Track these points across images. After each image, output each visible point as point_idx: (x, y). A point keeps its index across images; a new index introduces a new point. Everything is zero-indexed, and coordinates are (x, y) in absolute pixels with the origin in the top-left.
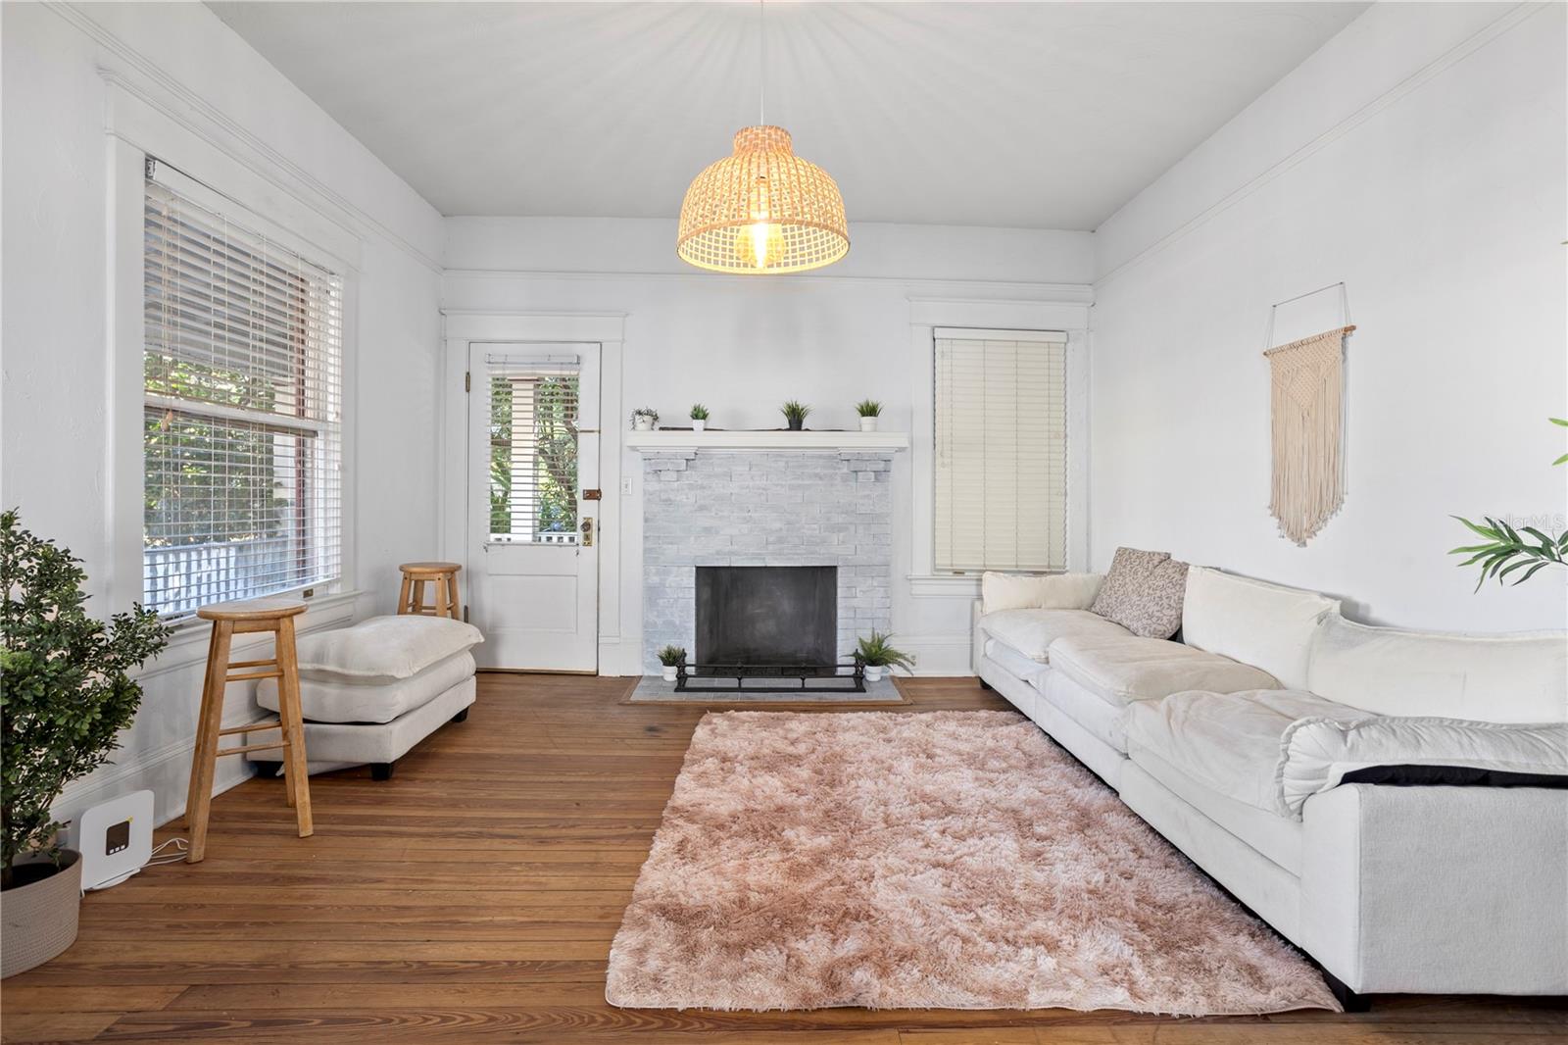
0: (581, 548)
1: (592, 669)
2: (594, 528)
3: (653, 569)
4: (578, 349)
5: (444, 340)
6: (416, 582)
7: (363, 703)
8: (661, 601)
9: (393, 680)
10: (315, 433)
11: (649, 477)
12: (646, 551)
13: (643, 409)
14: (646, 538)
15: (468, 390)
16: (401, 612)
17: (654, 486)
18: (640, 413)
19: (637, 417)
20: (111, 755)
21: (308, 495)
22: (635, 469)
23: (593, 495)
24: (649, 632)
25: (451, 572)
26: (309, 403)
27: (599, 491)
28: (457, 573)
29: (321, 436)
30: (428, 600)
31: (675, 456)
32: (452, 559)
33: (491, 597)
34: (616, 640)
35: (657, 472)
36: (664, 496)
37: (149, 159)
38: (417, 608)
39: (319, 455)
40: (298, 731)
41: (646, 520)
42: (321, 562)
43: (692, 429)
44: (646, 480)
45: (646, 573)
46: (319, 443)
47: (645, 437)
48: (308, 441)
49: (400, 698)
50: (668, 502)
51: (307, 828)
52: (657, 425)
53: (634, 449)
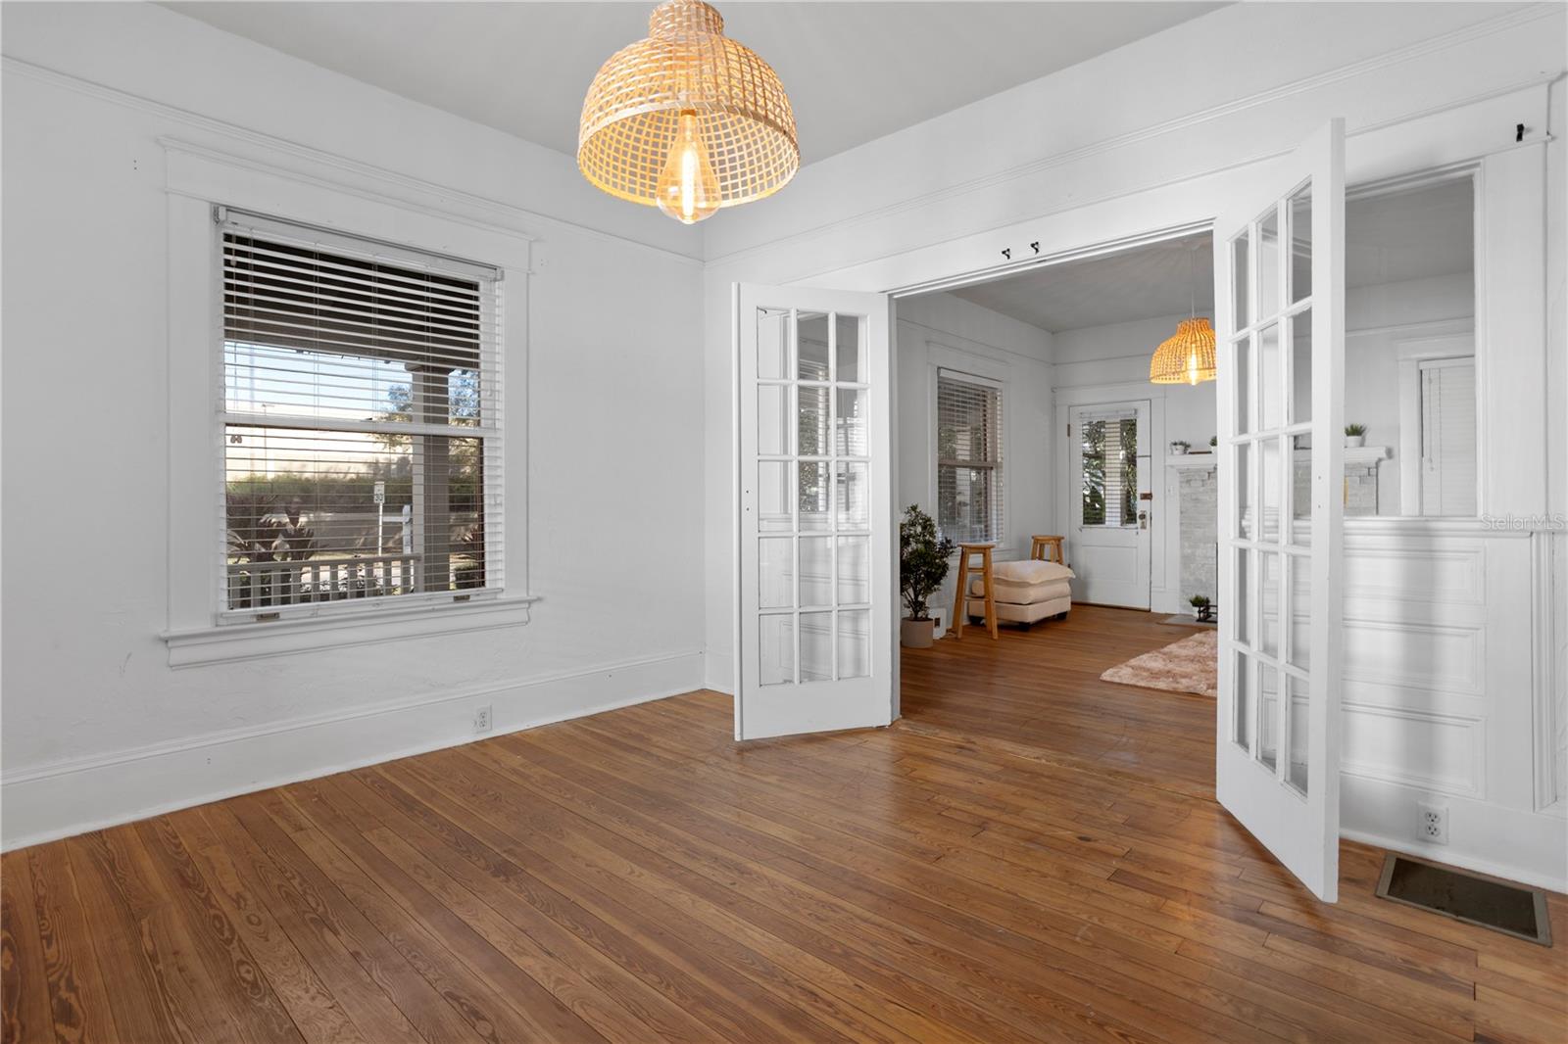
0: (1139, 530)
1: (1147, 607)
2: (1148, 517)
3: (1186, 544)
4: (1135, 405)
5: (1055, 406)
6: (1041, 545)
7: (1016, 594)
8: (1192, 566)
9: (1030, 585)
10: (992, 468)
11: (1184, 485)
12: (1182, 533)
13: (1177, 441)
14: (1181, 524)
15: (1069, 435)
16: (1033, 559)
17: (1186, 490)
18: (1175, 444)
19: (1174, 447)
20: (941, 587)
21: (988, 499)
22: (1174, 481)
23: (1147, 497)
24: (1184, 585)
25: (1059, 540)
26: (989, 455)
27: (1151, 494)
28: (1062, 541)
29: (995, 469)
30: (1046, 555)
31: (1199, 470)
32: (1060, 534)
33: (1083, 557)
34: (1162, 590)
35: (1188, 481)
36: (1194, 497)
37: (939, 368)
38: (1041, 558)
39: (994, 479)
40: (993, 605)
41: (1181, 513)
42: (995, 531)
43: (1210, 452)
44: (1181, 487)
45: (1182, 547)
46: (994, 473)
47: (1180, 460)
48: (988, 472)
49: (1033, 594)
50: (1197, 500)
51: (996, 637)
52: (1189, 450)
53: (1172, 467)
